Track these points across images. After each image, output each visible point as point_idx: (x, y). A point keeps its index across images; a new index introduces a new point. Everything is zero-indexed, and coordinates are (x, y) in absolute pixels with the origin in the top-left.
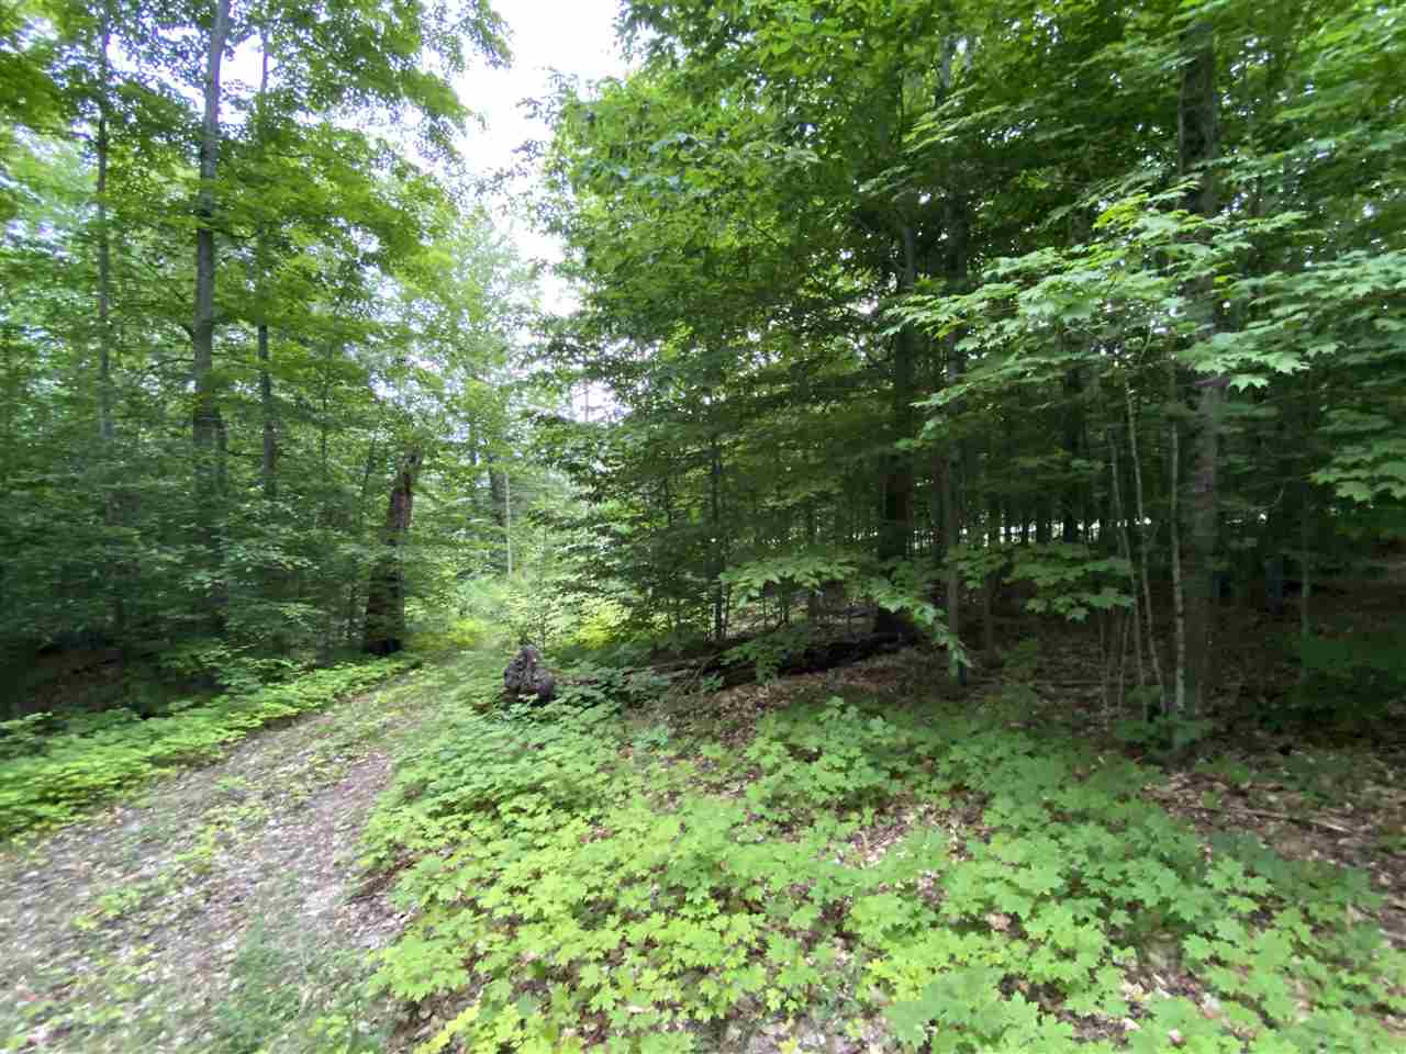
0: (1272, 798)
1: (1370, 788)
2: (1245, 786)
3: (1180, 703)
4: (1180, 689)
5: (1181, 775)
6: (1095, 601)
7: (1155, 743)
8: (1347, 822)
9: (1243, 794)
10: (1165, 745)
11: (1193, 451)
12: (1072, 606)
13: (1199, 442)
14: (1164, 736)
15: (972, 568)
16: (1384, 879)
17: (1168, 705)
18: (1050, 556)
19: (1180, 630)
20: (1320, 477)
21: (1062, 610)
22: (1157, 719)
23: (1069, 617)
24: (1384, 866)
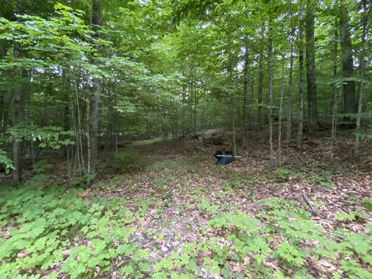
0: (108, 188)
1: (127, 181)
2: (103, 187)
3: (89, 171)
4: (89, 167)
5: (89, 189)
6: (63, 143)
7: (82, 183)
8: (122, 189)
9: (103, 190)
10: (85, 183)
11: (93, 107)
12: (55, 145)
13: (94, 104)
14: (85, 180)
15: (19, 134)
16: (128, 198)
17: (86, 172)
18: (49, 130)
19: (89, 152)
20: (115, 107)
21: (52, 146)
22: (83, 176)
23: (54, 148)
24: (128, 196)
